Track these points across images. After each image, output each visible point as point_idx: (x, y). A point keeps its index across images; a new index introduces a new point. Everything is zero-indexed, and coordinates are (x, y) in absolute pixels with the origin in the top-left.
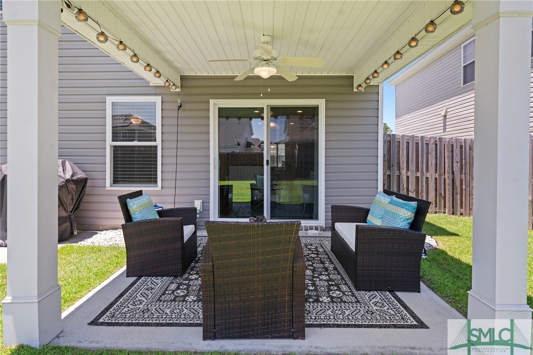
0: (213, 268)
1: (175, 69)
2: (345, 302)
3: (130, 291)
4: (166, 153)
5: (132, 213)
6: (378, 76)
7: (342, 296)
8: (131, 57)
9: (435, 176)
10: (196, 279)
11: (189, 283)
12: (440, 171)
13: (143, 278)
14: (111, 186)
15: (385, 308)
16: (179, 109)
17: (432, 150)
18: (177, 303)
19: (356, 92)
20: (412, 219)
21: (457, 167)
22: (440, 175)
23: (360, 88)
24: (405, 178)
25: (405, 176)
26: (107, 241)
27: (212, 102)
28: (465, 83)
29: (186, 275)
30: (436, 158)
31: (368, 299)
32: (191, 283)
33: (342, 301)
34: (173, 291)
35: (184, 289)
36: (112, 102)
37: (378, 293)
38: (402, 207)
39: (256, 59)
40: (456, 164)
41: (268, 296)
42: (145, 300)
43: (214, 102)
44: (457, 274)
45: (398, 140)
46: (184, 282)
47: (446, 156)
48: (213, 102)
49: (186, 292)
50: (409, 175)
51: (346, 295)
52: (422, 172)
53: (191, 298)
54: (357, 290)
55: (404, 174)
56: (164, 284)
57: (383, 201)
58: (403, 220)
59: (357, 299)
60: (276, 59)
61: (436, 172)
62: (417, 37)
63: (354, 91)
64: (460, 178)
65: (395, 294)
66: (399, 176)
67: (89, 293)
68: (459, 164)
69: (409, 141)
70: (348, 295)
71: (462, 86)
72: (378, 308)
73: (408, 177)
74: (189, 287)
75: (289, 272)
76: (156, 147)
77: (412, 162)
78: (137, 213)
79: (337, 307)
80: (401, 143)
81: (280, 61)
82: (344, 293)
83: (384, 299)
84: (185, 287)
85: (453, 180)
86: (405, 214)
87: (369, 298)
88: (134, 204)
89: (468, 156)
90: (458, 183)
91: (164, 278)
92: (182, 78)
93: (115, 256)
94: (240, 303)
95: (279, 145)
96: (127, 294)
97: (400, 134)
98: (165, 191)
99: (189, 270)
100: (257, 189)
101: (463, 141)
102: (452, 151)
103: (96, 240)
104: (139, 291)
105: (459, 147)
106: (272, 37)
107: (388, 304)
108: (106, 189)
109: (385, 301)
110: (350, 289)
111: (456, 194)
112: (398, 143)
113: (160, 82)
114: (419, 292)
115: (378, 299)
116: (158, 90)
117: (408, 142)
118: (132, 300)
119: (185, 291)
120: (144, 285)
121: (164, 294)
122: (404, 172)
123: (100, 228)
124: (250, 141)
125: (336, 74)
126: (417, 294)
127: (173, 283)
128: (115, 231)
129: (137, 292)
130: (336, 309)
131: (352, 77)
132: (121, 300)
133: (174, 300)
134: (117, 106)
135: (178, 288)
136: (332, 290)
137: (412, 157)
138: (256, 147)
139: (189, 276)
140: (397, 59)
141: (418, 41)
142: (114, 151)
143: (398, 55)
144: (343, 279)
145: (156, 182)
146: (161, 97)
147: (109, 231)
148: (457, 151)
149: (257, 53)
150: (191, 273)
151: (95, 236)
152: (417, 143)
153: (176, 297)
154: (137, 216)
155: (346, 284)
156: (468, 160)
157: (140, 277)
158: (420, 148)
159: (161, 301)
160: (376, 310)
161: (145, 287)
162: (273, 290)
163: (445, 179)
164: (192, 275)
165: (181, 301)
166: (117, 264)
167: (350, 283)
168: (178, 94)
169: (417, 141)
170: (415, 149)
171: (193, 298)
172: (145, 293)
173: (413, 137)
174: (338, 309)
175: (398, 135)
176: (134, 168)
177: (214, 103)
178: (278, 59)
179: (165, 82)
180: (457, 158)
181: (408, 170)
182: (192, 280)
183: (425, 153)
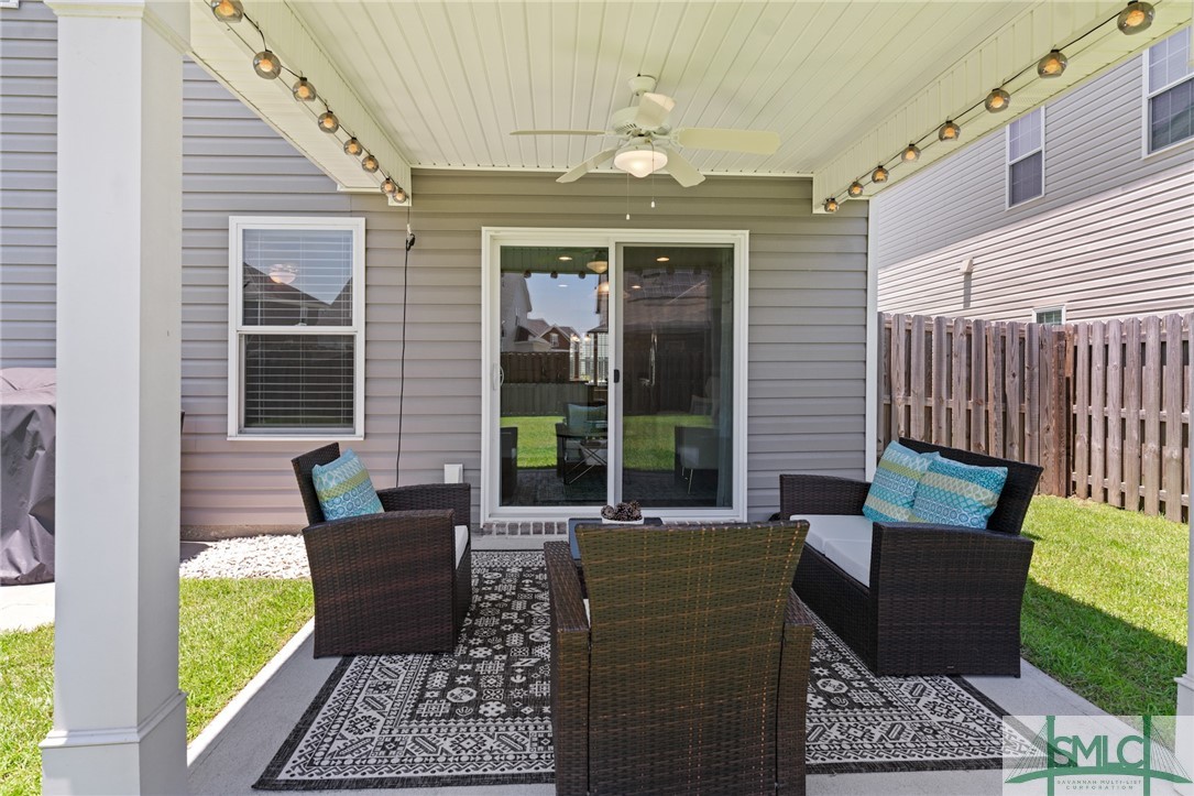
0: (590, 639)
1: (403, 153)
2: (861, 706)
3: (335, 694)
4: (376, 352)
5: (326, 499)
6: (886, 177)
7: (848, 691)
8: (321, 117)
9: (967, 405)
10: (489, 659)
11: (474, 668)
12: (977, 396)
13: (356, 659)
14: (240, 432)
15: (959, 718)
16: (408, 249)
17: (960, 347)
18: (461, 722)
19: (820, 217)
20: (993, 508)
21: (1012, 384)
22: (977, 404)
23: (832, 207)
24: (901, 409)
25: (903, 406)
26: (237, 566)
27: (486, 232)
28: (1013, 201)
29: (461, 650)
30: (969, 365)
31: (910, 697)
32: (480, 668)
33: (852, 705)
34: (443, 693)
35: (468, 685)
36: (244, 231)
37: (927, 681)
38: (970, 479)
39: (619, 130)
40: (1012, 379)
41: (721, 704)
42: (378, 717)
43: (493, 234)
44: (1077, 629)
45: (887, 325)
46: (461, 667)
47: (990, 362)
48: (489, 234)
49: (475, 693)
50: (910, 403)
51: (857, 689)
52: (939, 397)
53: (492, 709)
54: (877, 676)
55: (900, 401)
56: (415, 675)
57: (911, 466)
58: (973, 510)
59: (886, 698)
60: (665, 134)
61: (969, 398)
62: (1008, 89)
63: (815, 212)
64: (1020, 409)
65: (965, 682)
66: (890, 405)
67: (231, 703)
68: (1017, 378)
69: (910, 328)
70: (861, 689)
71: (1008, 208)
72: (942, 719)
73: (908, 408)
74: (479, 680)
75: (772, 645)
76: (351, 338)
77: (918, 374)
78: (337, 500)
79: (848, 721)
80: (894, 331)
81: (676, 138)
82: (848, 683)
83: (946, 697)
84: (468, 679)
85: (1005, 414)
86: (978, 495)
87: (911, 693)
88: (331, 478)
89: (1035, 362)
90: (1015, 422)
91: (410, 658)
92: (417, 175)
93: (270, 604)
94: (652, 723)
95: (599, 335)
96: (330, 701)
97: (893, 313)
98: (376, 444)
99: (464, 635)
100: (575, 438)
101: (1026, 329)
102: (1003, 351)
103: (207, 565)
104: (358, 694)
105: (1017, 341)
106: (658, 81)
107: (960, 708)
108: (228, 439)
109: (952, 702)
110: (859, 672)
111: (1011, 445)
112: (887, 331)
113: (372, 183)
114: (1017, 676)
115: (933, 695)
116: (358, 204)
117: (910, 331)
118: (345, 717)
119: (471, 690)
120: (365, 676)
121: (421, 699)
122: (899, 396)
123: (212, 534)
124: (526, 325)
125: (772, 175)
126: (1014, 679)
127: (434, 670)
128: (249, 540)
129: (353, 697)
130: (846, 724)
131: (810, 181)
132: (319, 718)
133: (452, 715)
134: (256, 238)
135: (452, 684)
136: (819, 677)
137: (918, 365)
138: (539, 338)
139: (468, 652)
140: (946, 138)
141: (1008, 96)
142: (248, 347)
143: (949, 129)
144: (832, 648)
145: (350, 421)
146: (364, 219)
147: (234, 542)
148: (1013, 350)
149: (627, 117)
150: (472, 642)
151: (202, 553)
152: (929, 333)
153: (455, 706)
154: (338, 507)
155: (845, 661)
156: (1036, 370)
157: (348, 657)
158: (934, 343)
159: (420, 718)
160: (940, 723)
161: (369, 682)
162: (732, 689)
163: (987, 412)
164: (474, 647)
165: (469, 717)
166: (281, 624)
167: (852, 658)
168: (407, 213)
169: (928, 329)
170: (923, 346)
171: (498, 709)
172: (372, 698)
173: (919, 319)
174: (852, 724)
175: (888, 314)
176: (297, 388)
177: (491, 236)
178: (673, 132)
179: (383, 184)
180: (1013, 365)
181: (908, 392)
182: (480, 660)
183: (945, 355)
